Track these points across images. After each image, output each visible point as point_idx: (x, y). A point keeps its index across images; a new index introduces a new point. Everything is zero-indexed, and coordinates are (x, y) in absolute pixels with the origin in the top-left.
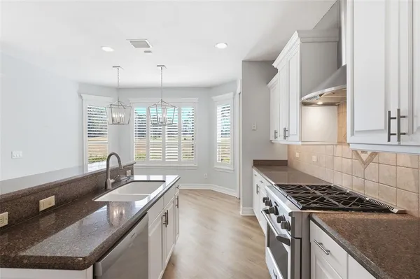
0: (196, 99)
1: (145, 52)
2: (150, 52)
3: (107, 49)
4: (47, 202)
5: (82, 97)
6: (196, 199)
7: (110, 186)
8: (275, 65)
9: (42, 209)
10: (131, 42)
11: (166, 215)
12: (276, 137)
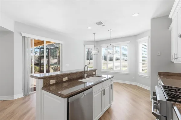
0: (129, 42)
1: (102, 26)
2: (104, 25)
3: (89, 28)
4: (65, 79)
5: (85, 46)
6: (127, 88)
7: (85, 77)
8: (170, 17)
9: (64, 80)
10: (96, 23)
11: (104, 90)
12: (175, 59)
